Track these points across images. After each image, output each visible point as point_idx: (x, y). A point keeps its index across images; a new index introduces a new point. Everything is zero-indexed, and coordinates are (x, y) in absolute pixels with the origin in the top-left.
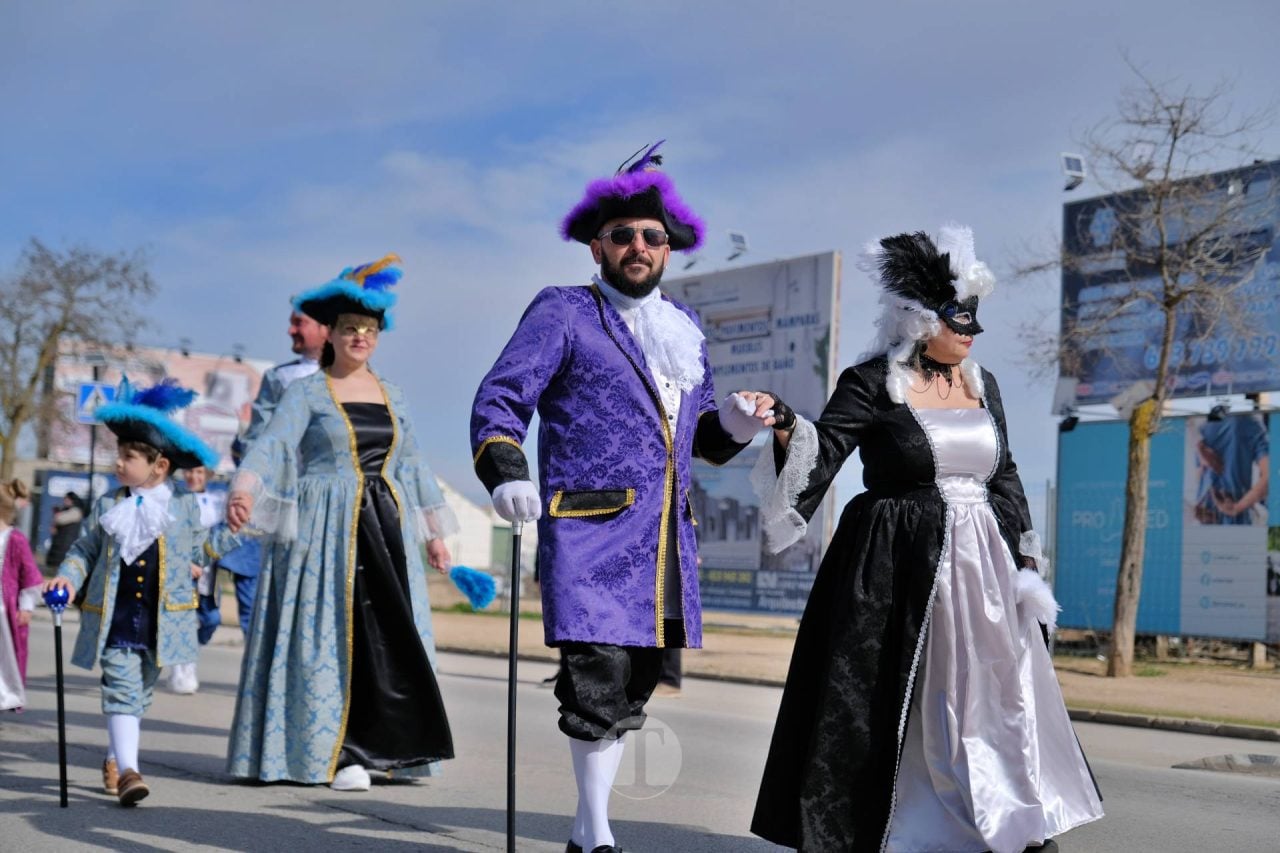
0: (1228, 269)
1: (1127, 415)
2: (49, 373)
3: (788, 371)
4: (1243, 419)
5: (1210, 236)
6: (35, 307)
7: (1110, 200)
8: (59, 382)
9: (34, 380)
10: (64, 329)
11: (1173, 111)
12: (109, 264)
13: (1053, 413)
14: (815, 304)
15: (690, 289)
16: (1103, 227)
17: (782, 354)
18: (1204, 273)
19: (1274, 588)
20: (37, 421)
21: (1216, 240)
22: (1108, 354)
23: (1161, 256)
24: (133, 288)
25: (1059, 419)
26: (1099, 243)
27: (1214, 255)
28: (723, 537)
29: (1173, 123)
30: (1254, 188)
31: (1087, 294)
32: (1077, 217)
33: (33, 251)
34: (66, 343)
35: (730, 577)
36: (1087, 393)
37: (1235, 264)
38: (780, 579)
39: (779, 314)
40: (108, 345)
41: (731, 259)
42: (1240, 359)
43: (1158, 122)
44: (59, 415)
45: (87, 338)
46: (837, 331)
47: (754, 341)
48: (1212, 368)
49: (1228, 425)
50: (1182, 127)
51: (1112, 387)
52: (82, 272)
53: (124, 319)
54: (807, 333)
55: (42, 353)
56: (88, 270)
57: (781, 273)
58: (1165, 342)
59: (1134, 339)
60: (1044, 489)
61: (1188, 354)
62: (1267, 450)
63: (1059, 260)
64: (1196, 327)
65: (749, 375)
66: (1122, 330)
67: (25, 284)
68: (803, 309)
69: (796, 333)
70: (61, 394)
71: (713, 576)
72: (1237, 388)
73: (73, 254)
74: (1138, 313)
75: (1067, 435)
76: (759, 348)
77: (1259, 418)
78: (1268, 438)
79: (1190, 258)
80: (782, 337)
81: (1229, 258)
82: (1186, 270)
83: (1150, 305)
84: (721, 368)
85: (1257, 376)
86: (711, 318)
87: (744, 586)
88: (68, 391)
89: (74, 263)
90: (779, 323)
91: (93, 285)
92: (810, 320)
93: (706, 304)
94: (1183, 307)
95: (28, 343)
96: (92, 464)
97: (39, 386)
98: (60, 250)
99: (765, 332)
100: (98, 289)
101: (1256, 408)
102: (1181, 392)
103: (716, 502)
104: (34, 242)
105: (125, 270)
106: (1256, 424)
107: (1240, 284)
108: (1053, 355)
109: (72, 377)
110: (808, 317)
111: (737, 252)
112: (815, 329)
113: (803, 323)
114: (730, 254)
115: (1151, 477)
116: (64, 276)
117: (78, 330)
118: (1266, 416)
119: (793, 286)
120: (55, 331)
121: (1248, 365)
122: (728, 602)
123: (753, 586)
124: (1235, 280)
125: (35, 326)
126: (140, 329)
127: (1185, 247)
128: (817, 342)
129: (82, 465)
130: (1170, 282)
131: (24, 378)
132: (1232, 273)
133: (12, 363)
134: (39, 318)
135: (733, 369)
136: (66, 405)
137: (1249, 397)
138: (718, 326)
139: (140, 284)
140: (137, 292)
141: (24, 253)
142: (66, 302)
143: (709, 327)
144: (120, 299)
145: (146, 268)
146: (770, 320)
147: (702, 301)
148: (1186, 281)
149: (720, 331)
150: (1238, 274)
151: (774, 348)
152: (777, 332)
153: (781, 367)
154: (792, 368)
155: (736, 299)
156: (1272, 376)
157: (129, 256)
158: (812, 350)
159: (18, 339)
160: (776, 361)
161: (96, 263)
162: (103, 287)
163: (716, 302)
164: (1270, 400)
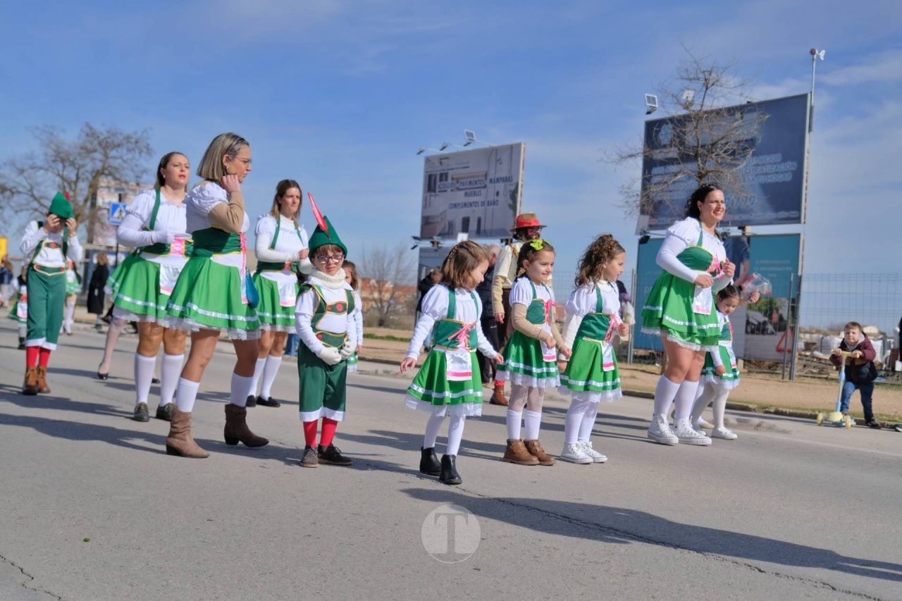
0: (732, 160)
2: (94, 197)
3: (495, 207)
5: (723, 142)
6: (88, 160)
7: (672, 120)
8: (100, 202)
9: (86, 201)
10: (103, 173)
11: (706, 73)
12: (128, 138)
13: (636, 234)
14: (510, 171)
15: (443, 161)
16: (666, 134)
17: (492, 197)
18: (719, 161)
19: (749, 330)
20: (87, 223)
21: (727, 143)
22: (668, 203)
23: (697, 151)
24: (140, 153)
25: (639, 237)
26: (663, 143)
27: (725, 152)
29: (706, 80)
30: (748, 116)
31: (656, 170)
32: (652, 128)
33: (86, 129)
34: (103, 182)
36: (654, 223)
37: (737, 157)
39: (491, 176)
40: (126, 183)
41: (465, 145)
42: (736, 208)
43: (699, 79)
44: (99, 220)
45: (115, 179)
46: (522, 186)
47: (477, 190)
49: (728, 243)
50: (711, 82)
51: (668, 220)
52: (113, 141)
53: (136, 169)
54: (505, 185)
55: (91, 186)
56: (116, 141)
57: (493, 154)
60: (631, 274)
62: (748, 257)
63: (642, 151)
65: (474, 208)
66: (675, 190)
67: (82, 148)
68: (504, 174)
69: (500, 186)
70: (100, 208)
72: (734, 224)
73: (109, 132)
74: (682, 182)
75: (643, 245)
76: (480, 194)
77: (745, 239)
78: (748, 250)
79: (713, 153)
80: (492, 188)
81: (733, 153)
82: (711, 160)
83: (690, 177)
84: (459, 204)
85: (744, 217)
86: (454, 177)
88: (104, 206)
89: (109, 137)
90: (491, 181)
91: (120, 150)
92: (507, 180)
93: (452, 169)
94: (708, 179)
95: (83, 181)
96: (117, 247)
97: (89, 204)
98: (101, 129)
99: (483, 185)
100: (123, 151)
101: (744, 234)
104: (87, 125)
105: (136, 142)
106: (743, 243)
107: (738, 168)
108: (638, 203)
109: (107, 200)
110: (506, 178)
111: (469, 141)
112: (510, 185)
113: (503, 181)
114: (465, 143)
116: (104, 144)
117: (110, 174)
118: (749, 238)
119: (499, 161)
120: (98, 174)
121: (740, 211)
124: (736, 166)
125: (87, 171)
126: (145, 174)
127: (710, 147)
128: (510, 191)
129: (111, 247)
130: (701, 165)
131: (81, 199)
132: (734, 162)
133: (74, 191)
134: (89, 167)
135: (465, 205)
136: (103, 215)
137: (740, 228)
138: (458, 182)
139: (145, 150)
140: (143, 154)
141: (82, 130)
142: (104, 159)
143: (453, 182)
144: (133, 158)
145: (149, 142)
146: (486, 179)
147: (449, 168)
148: (710, 165)
149: (458, 184)
150: (737, 162)
151: (488, 194)
152: (490, 185)
153: (491, 204)
154: (497, 205)
155: (468, 167)
156: (753, 217)
157: (139, 134)
158: (508, 196)
159: (78, 178)
160: (488, 202)
161: (121, 138)
162: (124, 151)
163: (457, 168)
164: (750, 230)
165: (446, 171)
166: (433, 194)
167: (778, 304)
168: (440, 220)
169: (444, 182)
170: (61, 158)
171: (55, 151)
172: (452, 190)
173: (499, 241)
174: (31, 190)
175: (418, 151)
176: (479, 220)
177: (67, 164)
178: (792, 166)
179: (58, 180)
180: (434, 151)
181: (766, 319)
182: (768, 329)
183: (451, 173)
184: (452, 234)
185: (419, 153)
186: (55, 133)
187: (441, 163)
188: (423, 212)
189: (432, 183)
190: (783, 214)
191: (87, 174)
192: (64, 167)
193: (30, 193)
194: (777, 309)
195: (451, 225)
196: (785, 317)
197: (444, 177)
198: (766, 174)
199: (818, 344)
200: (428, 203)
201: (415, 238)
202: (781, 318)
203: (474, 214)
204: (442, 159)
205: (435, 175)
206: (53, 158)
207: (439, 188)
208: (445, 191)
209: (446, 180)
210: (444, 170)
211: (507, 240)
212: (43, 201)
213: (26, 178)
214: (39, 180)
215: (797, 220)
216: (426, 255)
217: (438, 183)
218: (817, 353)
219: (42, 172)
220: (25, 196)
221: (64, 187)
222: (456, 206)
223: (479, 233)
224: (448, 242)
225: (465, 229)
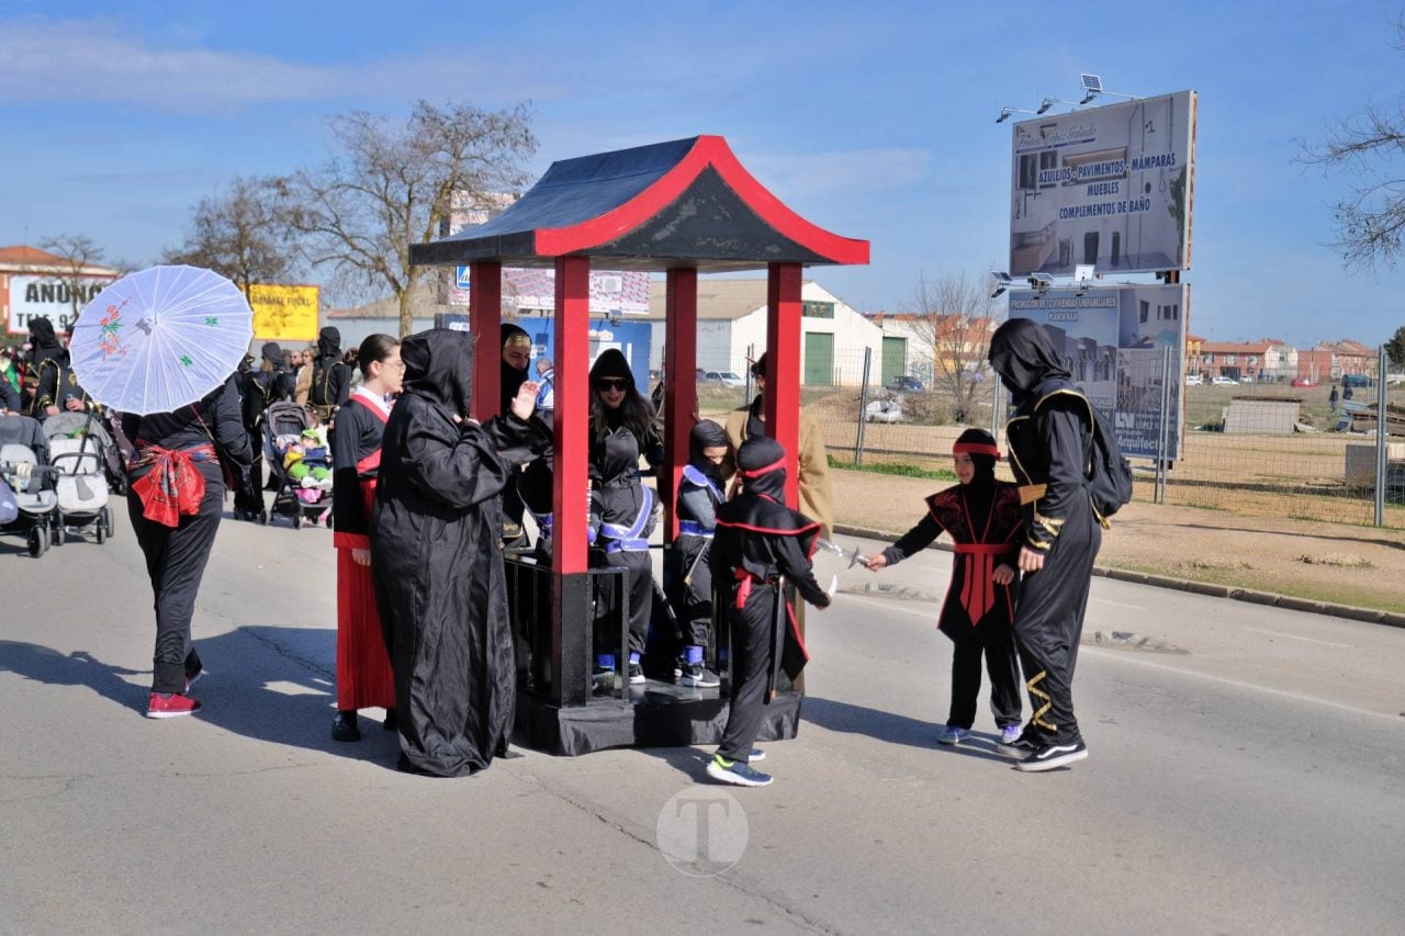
3: (1144, 213)
6: (426, 166)
10: (453, 187)
12: (492, 121)
14: (1170, 145)
15: (1046, 130)
17: (1137, 195)
33: (422, 113)
34: (459, 199)
38: (1137, 419)
39: (1135, 155)
41: (1083, 103)
46: (1193, 170)
47: (1110, 183)
52: (468, 129)
54: (1162, 171)
55: (436, 209)
56: (473, 129)
57: (1136, 114)
65: (1105, 216)
67: (415, 145)
68: (1159, 150)
69: (1152, 174)
73: (459, 114)
76: (1115, 189)
80: (1137, 178)
84: (1078, 210)
86: (1068, 159)
89: (460, 123)
90: (1135, 164)
91: (479, 143)
92: (1165, 161)
93: (1064, 145)
95: (421, 202)
99: (1121, 173)
100: (485, 145)
103: (1075, 342)
105: (507, 127)
110: (1163, 156)
111: (1090, 94)
112: (1171, 170)
113: (1158, 164)
114: (1084, 98)
116: (452, 135)
117: (466, 186)
119: (1148, 126)
120: (447, 188)
125: (427, 185)
128: (1172, 182)
133: (406, 222)
134: (429, 178)
135: (1090, 210)
138: (1074, 169)
139: (522, 140)
140: (520, 148)
141: (414, 115)
142: (454, 160)
143: (1066, 168)
144: (503, 155)
145: (527, 125)
146: (1126, 163)
147: (1057, 143)
149: (1076, 172)
151: (1130, 189)
152: (1135, 174)
153: (1136, 208)
154: (1147, 209)
155: (1093, 140)
157: (510, 113)
158: (1168, 191)
159: (410, 199)
160: (1132, 202)
161: (480, 122)
162: (488, 146)
163: (1072, 143)
165: (1052, 149)
166: (1029, 192)
168: (1044, 239)
169: (1049, 170)
170: (382, 165)
171: (372, 157)
172: (1064, 184)
173: (1154, 275)
174: (337, 224)
175: (999, 117)
176: (1116, 239)
177: (392, 175)
179: (378, 204)
180: (1028, 113)
183: (1061, 152)
184: (1068, 264)
185: (999, 121)
186: (370, 124)
187: (1043, 135)
188: (1011, 228)
189: (1029, 170)
191: (426, 189)
192: (387, 180)
193: (335, 229)
195: (1065, 248)
197: (1049, 162)
200: (1022, 206)
201: (1000, 275)
203: (1105, 226)
204: (1045, 127)
205: (1036, 155)
206: (370, 167)
207: (1041, 180)
208: (1053, 186)
209: (1054, 165)
210: (1050, 147)
211: (1168, 273)
212: (355, 241)
213: (327, 204)
214: (348, 207)
216: (1023, 304)
217: (1039, 171)
219: (352, 191)
220: (328, 233)
221: (391, 215)
222: (1071, 211)
223: (1116, 263)
224: (1058, 282)
225: (1091, 258)
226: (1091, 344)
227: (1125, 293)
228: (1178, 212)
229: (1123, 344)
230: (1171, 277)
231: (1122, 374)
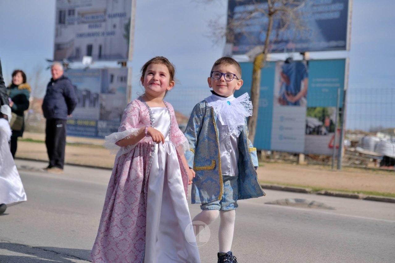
1: (252, 60)
3: (113, 37)
4: (299, 63)
14: (124, 9)
17: (110, 29)
19: (308, 132)
22: (245, 34)
28: (84, 105)
31: (238, 9)
35: (86, 123)
36: (236, 50)
38: (108, 125)
39: (110, 12)
42: (298, 39)
46: (134, 20)
47: (98, 23)
48: (287, 42)
49: (292, 66)
51: (246, 48)
54: (121, 20)
58: (268, 30)
59: (256, 28)
61: (278, 35)
62: (307, 76)
64: (281, 25)
65: (96, 37)
66: (251, 25)
68: (119, 10)
69: (117, 21)
71: (79, 123)
72: (297, 50)
76: (100, 26)
77: (305, 63)
78: (307, 71)
80: (110, 22)
83: (263, 15)
84: (84, 34)
85: (305, 45)
86: (80, 12)
87: (92, 127)
90: (110, 16)
92: (122, 15)
93: (78, 6)
94: (276, 16)
99: (103, 20)
101: (304, 59)
102: (274, 51)
103: (81, 91)
106: (303, 65)
107: (299, 8)
108: (223, 34)
110: (121, 14)
112: (124, 19)
113: (119, 16)
115: (262, 85)
118: (308, 62)
119: (115, 1)
122: (85, 133)
123: (96, 127)
124: (297, 6)
128: (125, 24)
130: (271, 5)
132: (296, 3)
135: (89, 35)
137: (301, 54)
138: (83, 16)
143: (79, 16)
146: (105, 15)
147: (76, 5)
148: (278, 6)
149: (84, 18)
150: (298, 3)
151: (107, 26)
152: (109, 20)
153: (109, 35)
154: (114, 35)
155: (91, 5)
156: (311, 45)
158: (123, 28)
160: (107, 32)
163: (82, 6)
164: (309, 55)
165: (73, 8)
166: (62, 25)
167: (329, 112)
168: (69, 46)
169: (72, 17)
172: (79, 23)
176: (100, 48)
178: (339, 6)
181: (320, 123)
182: (321, 132)
183: (77, 10)
184: (79, 57)
187: (69, 2)
189: (62, 17)
190: (333, 43)
194: (329, 116)
195: (78, 50)
196: (334, 121)
197: (72, 12)
198: (320, 13)
199: (360, 142)
200: (59, 32)
201: (49, 61)
202: (331, 123)
203: (96, 42)
205: (65, 11)
207: (68, 21)
208: (73, 24)
209: (74, 14)
211: (122, 63)
215: (344, 48)
217: (67, 17)
218: (360, 149)
222: (81, 35)
223: (100, 57)
224: (75, 65)
225: (89, 53)
226: (88, 92)
227: (104, 71)
228: (127, 37)
229: (103, 91)
230: (124, 64)
231: (101, 105)
